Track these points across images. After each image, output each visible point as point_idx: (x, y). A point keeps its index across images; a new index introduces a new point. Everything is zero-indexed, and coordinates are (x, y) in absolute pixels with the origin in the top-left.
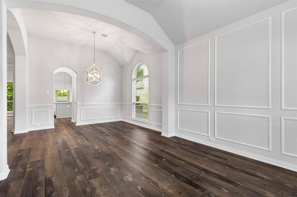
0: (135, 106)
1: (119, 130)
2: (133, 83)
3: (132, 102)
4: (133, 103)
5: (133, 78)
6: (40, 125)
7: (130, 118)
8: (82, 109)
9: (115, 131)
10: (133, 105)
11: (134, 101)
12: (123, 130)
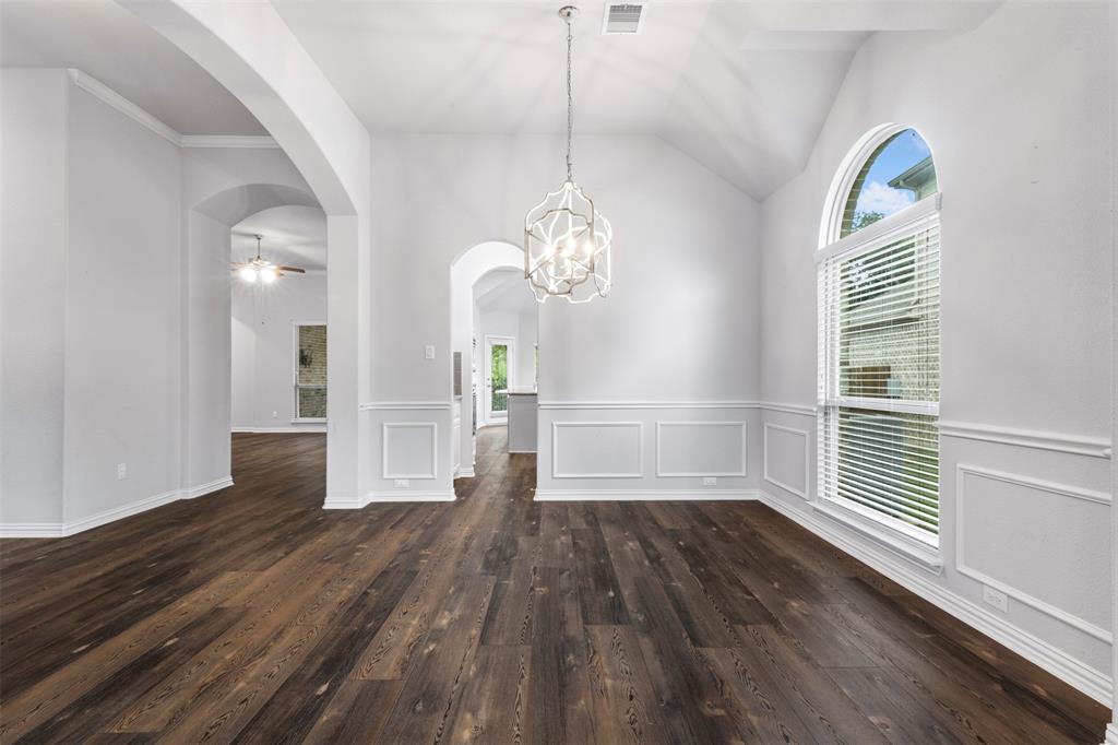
0: (835, 421)
1: (708, 579)
2: (821, 279)
3: (815, 401)
4: (826, 407)
5: (822, 245)
6: (405, 483)
7: (806, 496)
8: (558, 426)
9: (683, 580)
10: (821, 415)
11: (832, 390)
12: (738, 583)
